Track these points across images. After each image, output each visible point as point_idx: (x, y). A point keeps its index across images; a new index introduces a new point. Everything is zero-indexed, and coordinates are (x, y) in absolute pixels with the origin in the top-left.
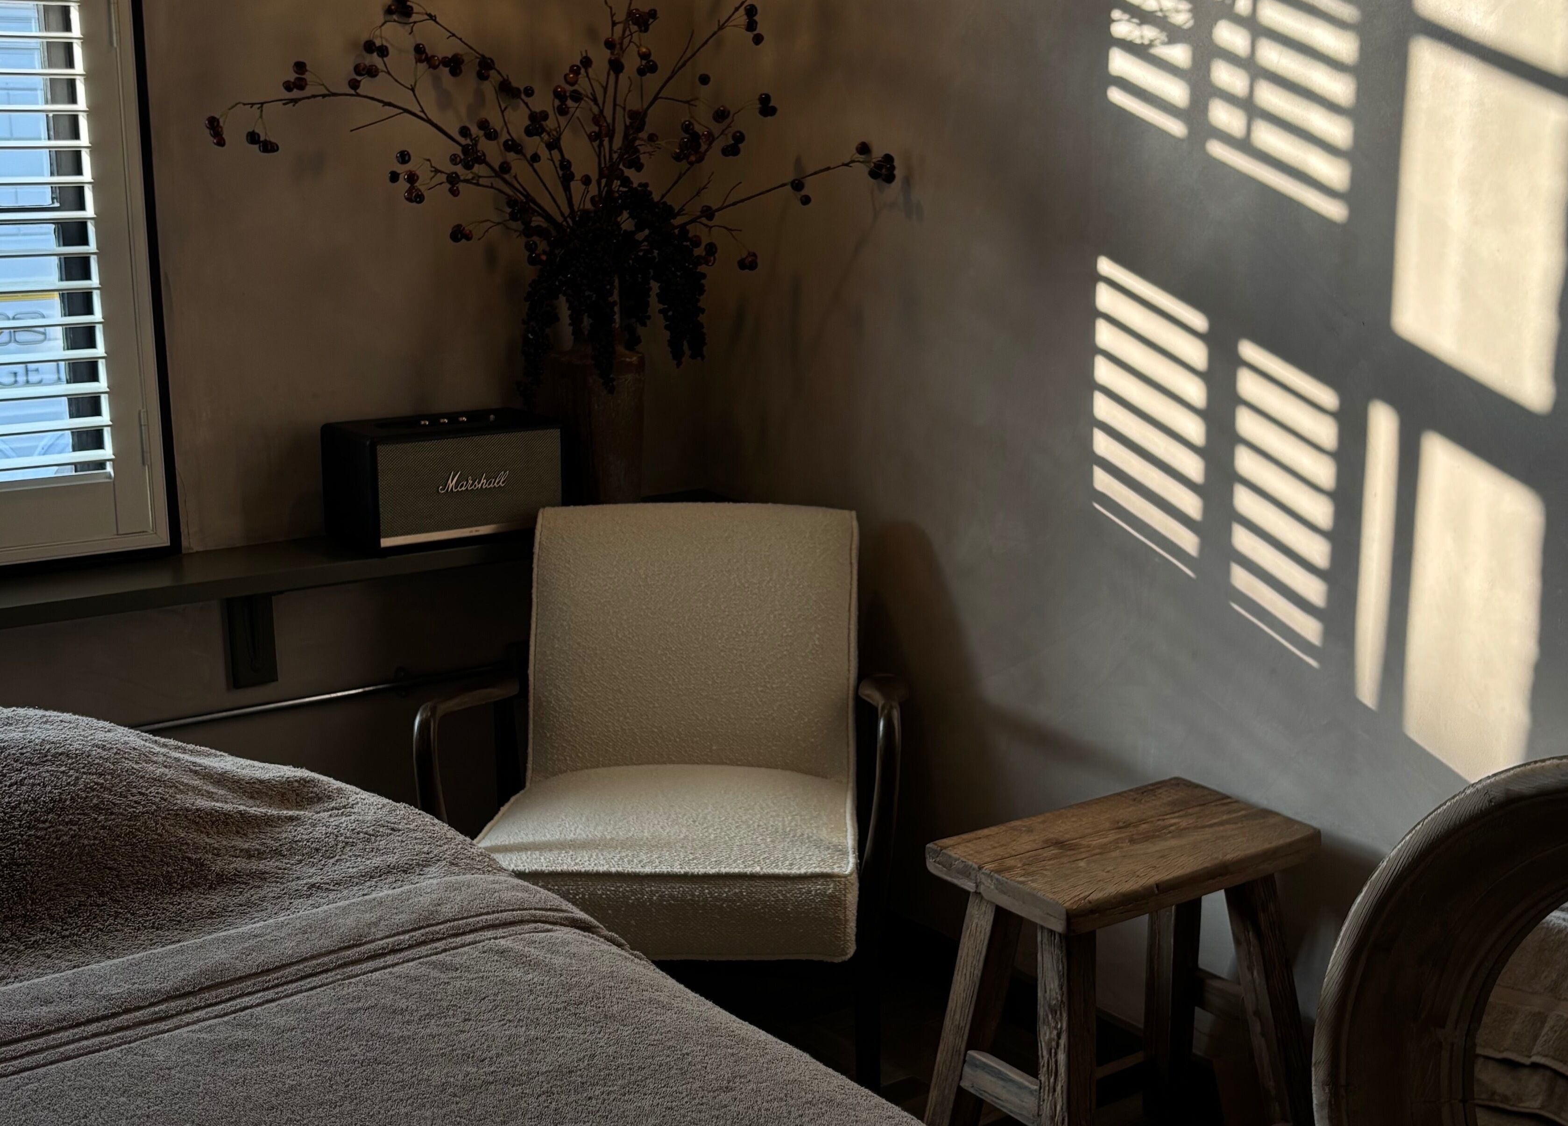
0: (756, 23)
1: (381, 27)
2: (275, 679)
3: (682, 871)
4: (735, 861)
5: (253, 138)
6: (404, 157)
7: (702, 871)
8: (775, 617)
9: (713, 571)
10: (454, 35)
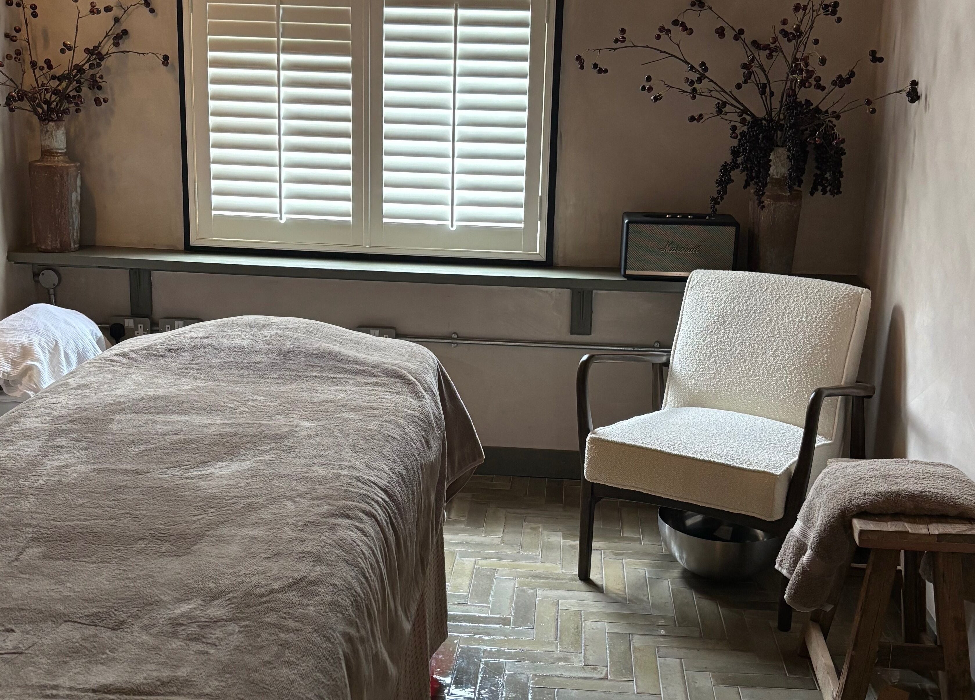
0: (837, 11)
1: (684, 13)
2: (591, 334)
3: (692, 456)
4: (721, 457)
5: (595, 66)
6: (649, 79)
7: (702, 458)
8: (804, 342)
9: (775, 312)
10: (720, 17)
